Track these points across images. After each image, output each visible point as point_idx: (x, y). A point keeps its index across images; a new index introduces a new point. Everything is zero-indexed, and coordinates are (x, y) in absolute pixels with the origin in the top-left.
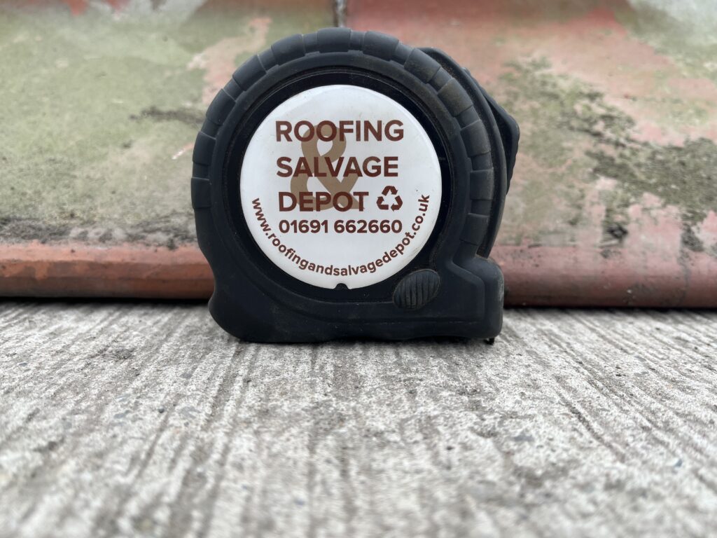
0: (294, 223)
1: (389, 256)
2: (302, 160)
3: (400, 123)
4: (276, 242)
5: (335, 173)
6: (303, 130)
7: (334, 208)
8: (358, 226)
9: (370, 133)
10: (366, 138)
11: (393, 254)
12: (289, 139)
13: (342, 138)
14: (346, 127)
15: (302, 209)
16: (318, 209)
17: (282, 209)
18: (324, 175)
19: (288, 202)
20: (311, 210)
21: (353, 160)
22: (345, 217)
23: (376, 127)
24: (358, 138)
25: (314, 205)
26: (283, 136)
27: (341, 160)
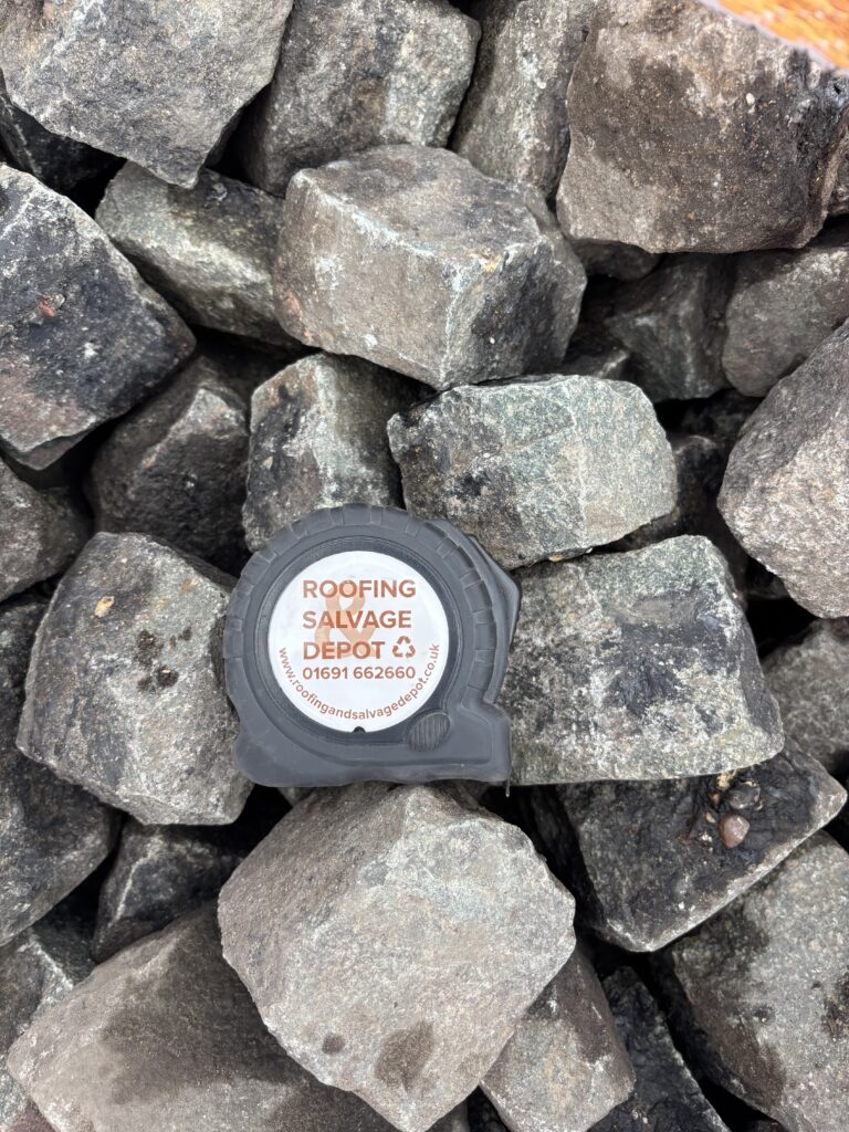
0: (317, 670)
1: (403, 701)
2: (326, 614)
3: (412, 583)
4: (300, 689)
5: (354, 625)
6: (328, 588)
7: (353, 657)
8: (376, 672)
9: (386, 590)
10: (383, 595)
11: (407, 698)
12: (315, 596)
13: (362, 595)
14: (365, 585)
15: (325, 657)
16: (339, 657)
17: (306, 657)
18: (345, 626)
19: (311, 651)
20: (332, 657)
21: (371, 613)
22: (364, 664)
23: (391, 586)
24: (376, 595)
25: (335, 654)
26: (309, 594)
27: (361, 613)
